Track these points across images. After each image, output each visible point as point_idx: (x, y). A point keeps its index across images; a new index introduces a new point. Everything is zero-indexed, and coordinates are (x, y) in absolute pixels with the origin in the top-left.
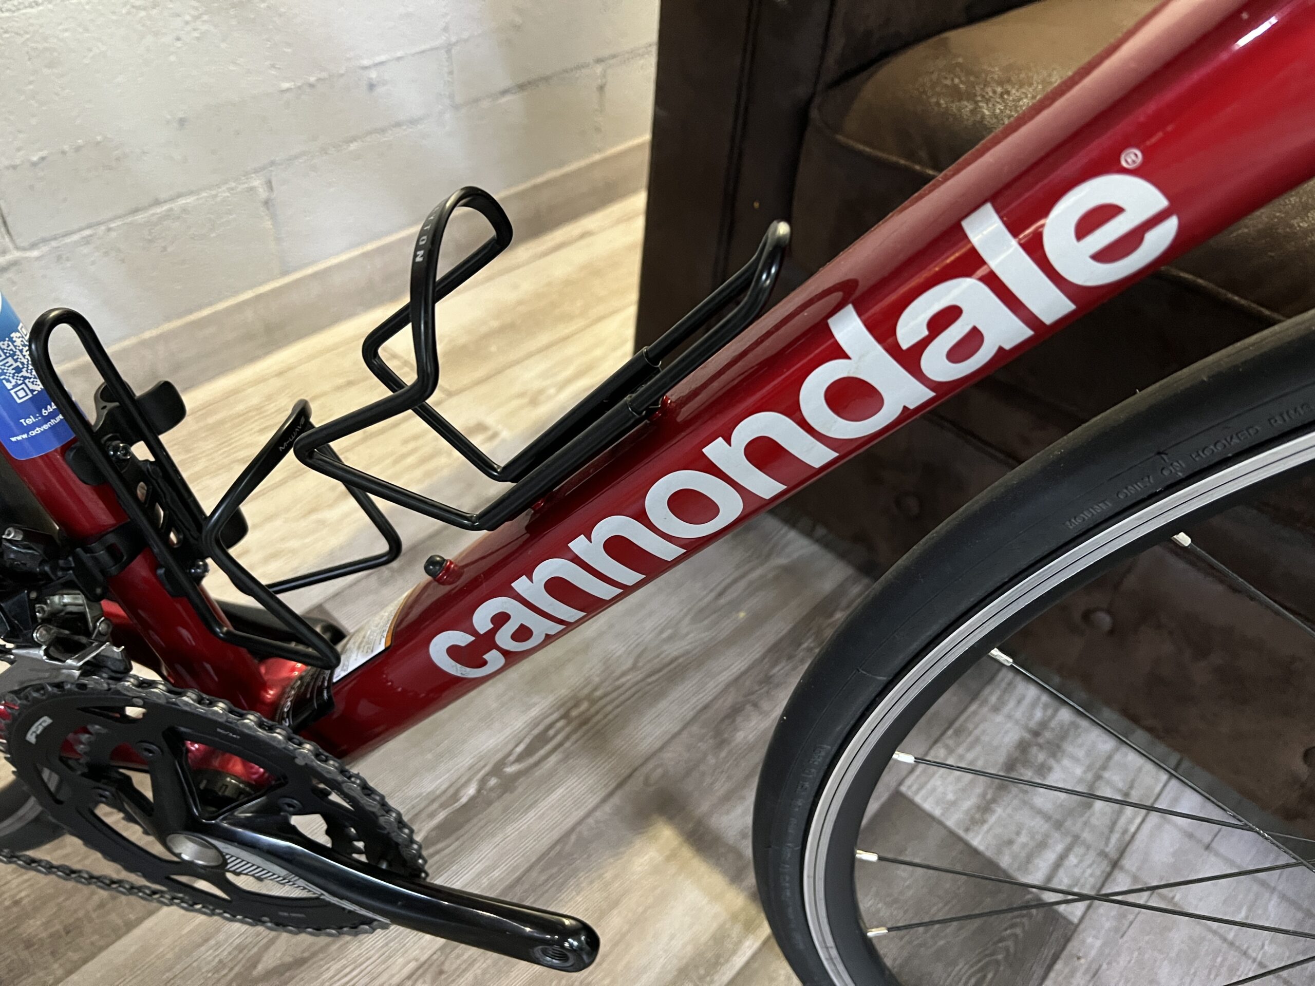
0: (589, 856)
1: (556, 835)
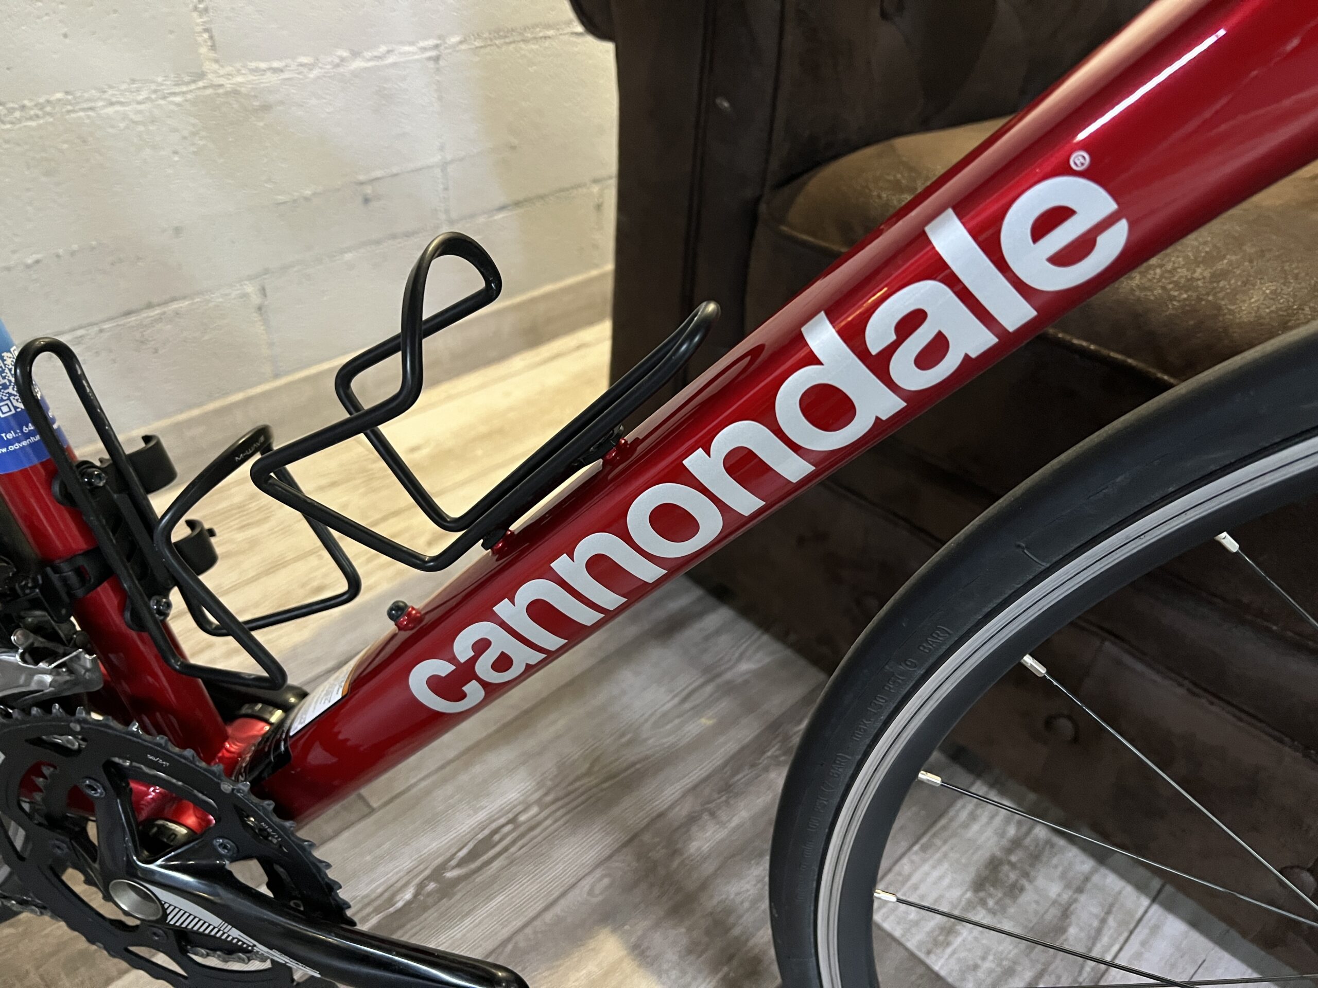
1: (490, 945)
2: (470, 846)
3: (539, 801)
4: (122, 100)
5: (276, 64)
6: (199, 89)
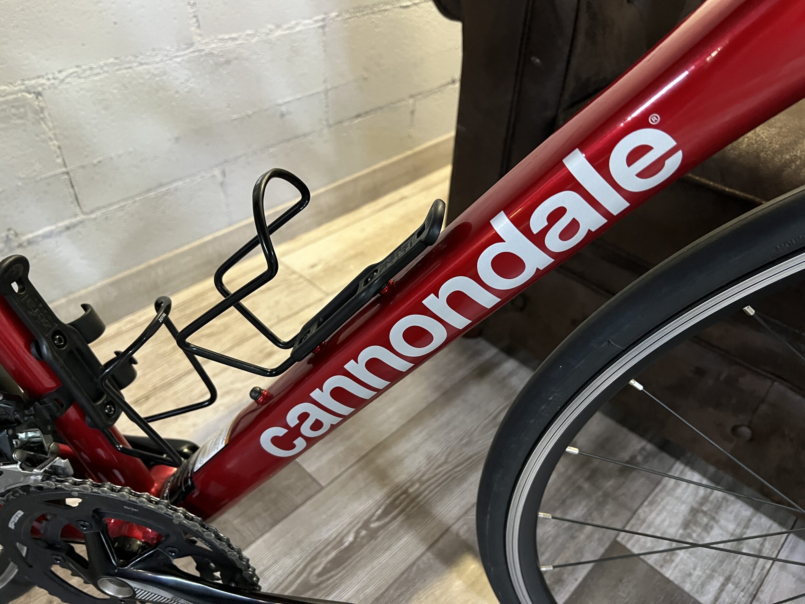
0: (425, 581)
1: (403, 567)
2: (383, 507)
3: (419, 480)
4: (147, 61)
5: (234, 35)
6: (191, 53)
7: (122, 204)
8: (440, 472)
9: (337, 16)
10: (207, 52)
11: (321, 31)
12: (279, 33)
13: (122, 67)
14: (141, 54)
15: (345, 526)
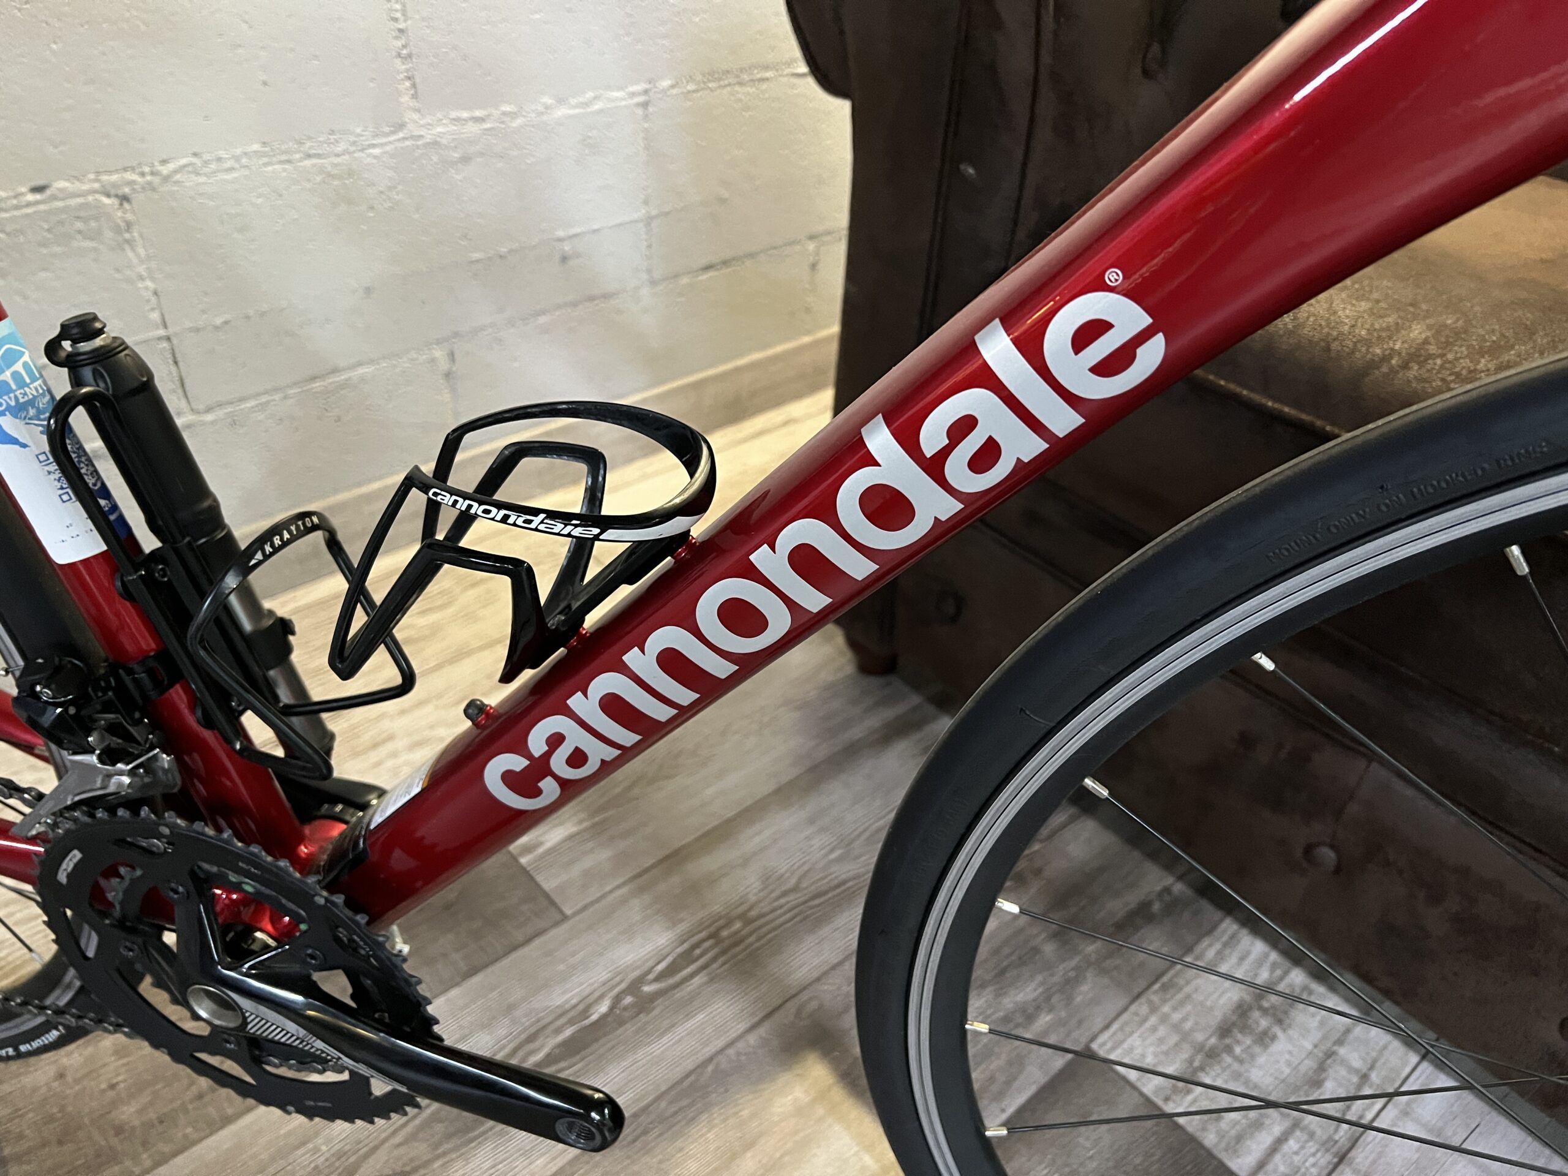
0: (726, 1091)
1: (689, 1064)
2: (669, 959)
3: (742, 916)
4: (320, 152)
5: (478, 113)
6: (398, 140)
7: (264, 399)
8: (781, 907)
9: (672, 87)
10: (428, 141)
11: (640, 112)
12: (561, 112)
13: (275, 159)
14: (310, 138)
15: (596, 985)
